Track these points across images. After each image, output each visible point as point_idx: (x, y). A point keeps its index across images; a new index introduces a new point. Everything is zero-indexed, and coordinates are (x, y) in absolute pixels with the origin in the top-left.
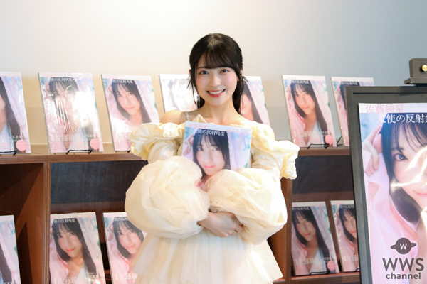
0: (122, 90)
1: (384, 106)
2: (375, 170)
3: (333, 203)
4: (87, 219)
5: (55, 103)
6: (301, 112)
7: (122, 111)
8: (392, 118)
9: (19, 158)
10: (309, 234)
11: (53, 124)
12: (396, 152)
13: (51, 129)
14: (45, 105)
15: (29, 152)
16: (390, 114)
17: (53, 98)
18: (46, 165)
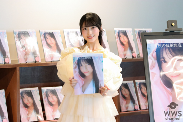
0: (48, 36)
1: (157, 40)
2: (154, 67)
3: (136, 81)
4: (35, 91)
5: (20, 42)
6: (122, 44)
7: (48, 45)
8: (160, 45)
9: (6, 66)
10: (127, 94)
11: (20, 51)
12: (162, 59)
13: (19, 53)
14: (16, 43)
15: (10, 63)
16: (159, 44)
17: (20, 40)
18: (18, 68)
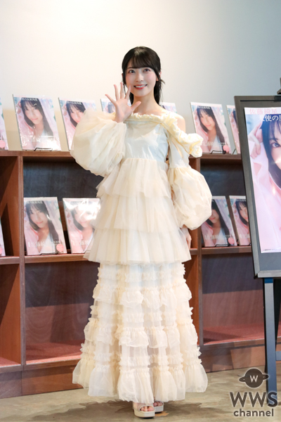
1: (263, 109)
2: (258, 154)
3: (231, 197)
4: (51, 202)
7: (74, 123)
8: (269, 118)
10: (214, 218)
12: (273, 141)
16: (267, 115)
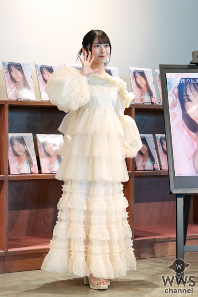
0: (45, 71)
1: (179, 74)
2: (175, 106)
4: (28, 137)
7: (46, 81)
8: (183, 80)
10: (144, 150)
12: (186, 97)
16: (182, 78)
18: (7, 106)
